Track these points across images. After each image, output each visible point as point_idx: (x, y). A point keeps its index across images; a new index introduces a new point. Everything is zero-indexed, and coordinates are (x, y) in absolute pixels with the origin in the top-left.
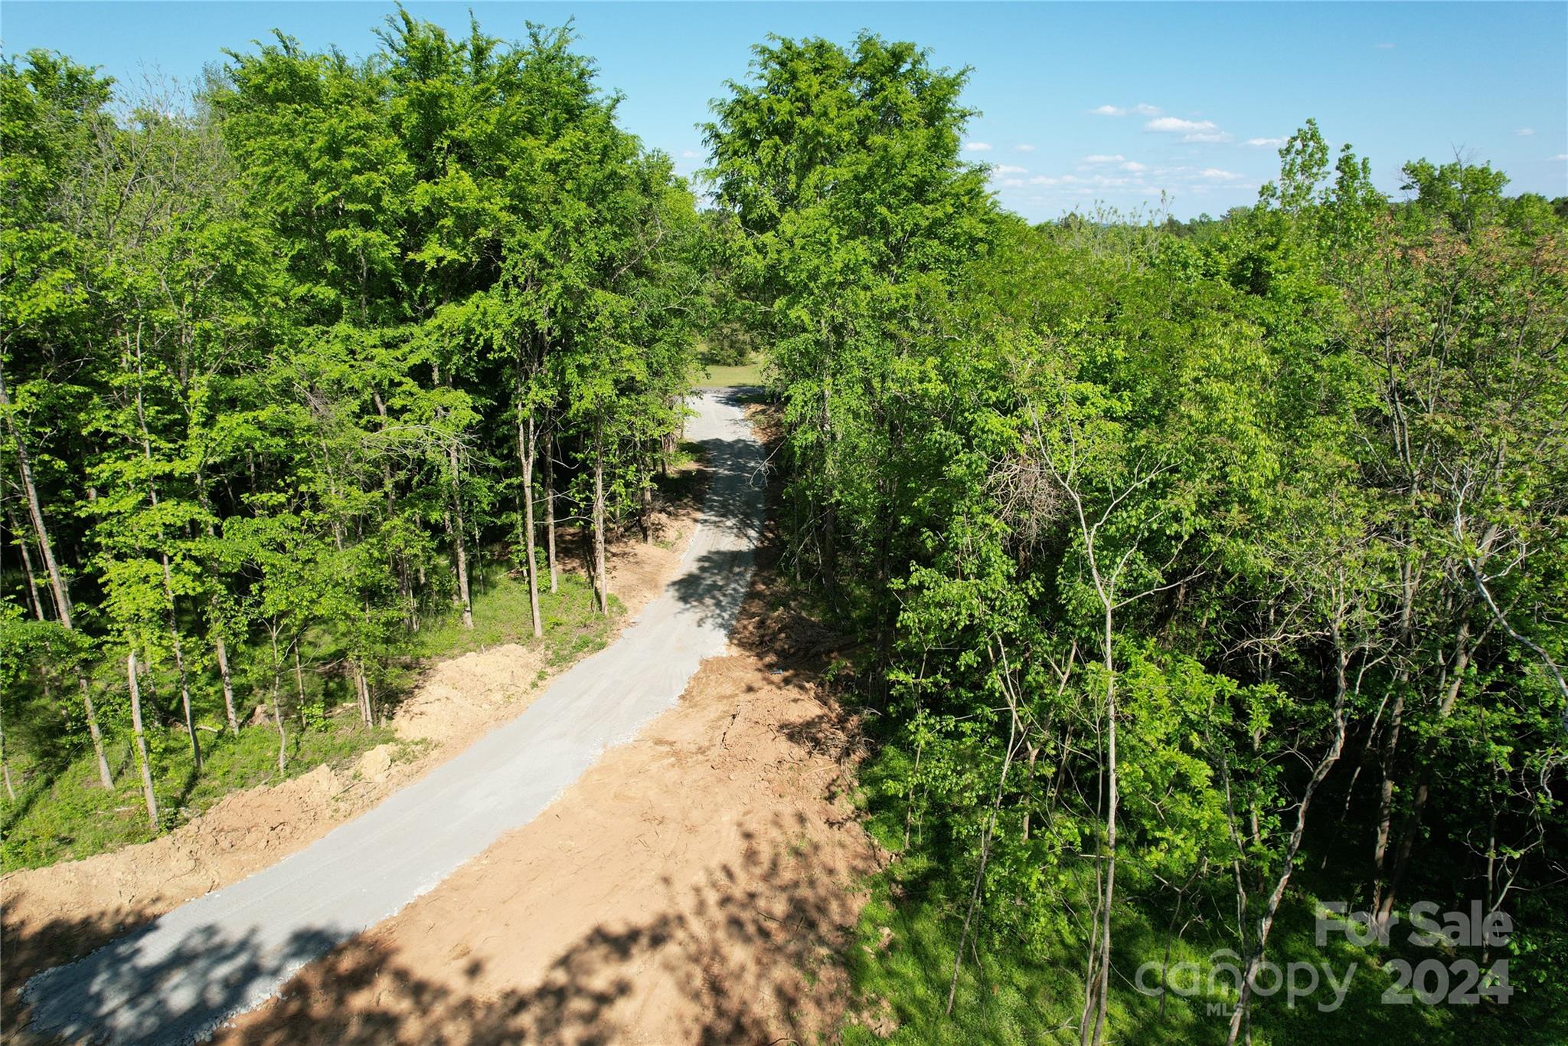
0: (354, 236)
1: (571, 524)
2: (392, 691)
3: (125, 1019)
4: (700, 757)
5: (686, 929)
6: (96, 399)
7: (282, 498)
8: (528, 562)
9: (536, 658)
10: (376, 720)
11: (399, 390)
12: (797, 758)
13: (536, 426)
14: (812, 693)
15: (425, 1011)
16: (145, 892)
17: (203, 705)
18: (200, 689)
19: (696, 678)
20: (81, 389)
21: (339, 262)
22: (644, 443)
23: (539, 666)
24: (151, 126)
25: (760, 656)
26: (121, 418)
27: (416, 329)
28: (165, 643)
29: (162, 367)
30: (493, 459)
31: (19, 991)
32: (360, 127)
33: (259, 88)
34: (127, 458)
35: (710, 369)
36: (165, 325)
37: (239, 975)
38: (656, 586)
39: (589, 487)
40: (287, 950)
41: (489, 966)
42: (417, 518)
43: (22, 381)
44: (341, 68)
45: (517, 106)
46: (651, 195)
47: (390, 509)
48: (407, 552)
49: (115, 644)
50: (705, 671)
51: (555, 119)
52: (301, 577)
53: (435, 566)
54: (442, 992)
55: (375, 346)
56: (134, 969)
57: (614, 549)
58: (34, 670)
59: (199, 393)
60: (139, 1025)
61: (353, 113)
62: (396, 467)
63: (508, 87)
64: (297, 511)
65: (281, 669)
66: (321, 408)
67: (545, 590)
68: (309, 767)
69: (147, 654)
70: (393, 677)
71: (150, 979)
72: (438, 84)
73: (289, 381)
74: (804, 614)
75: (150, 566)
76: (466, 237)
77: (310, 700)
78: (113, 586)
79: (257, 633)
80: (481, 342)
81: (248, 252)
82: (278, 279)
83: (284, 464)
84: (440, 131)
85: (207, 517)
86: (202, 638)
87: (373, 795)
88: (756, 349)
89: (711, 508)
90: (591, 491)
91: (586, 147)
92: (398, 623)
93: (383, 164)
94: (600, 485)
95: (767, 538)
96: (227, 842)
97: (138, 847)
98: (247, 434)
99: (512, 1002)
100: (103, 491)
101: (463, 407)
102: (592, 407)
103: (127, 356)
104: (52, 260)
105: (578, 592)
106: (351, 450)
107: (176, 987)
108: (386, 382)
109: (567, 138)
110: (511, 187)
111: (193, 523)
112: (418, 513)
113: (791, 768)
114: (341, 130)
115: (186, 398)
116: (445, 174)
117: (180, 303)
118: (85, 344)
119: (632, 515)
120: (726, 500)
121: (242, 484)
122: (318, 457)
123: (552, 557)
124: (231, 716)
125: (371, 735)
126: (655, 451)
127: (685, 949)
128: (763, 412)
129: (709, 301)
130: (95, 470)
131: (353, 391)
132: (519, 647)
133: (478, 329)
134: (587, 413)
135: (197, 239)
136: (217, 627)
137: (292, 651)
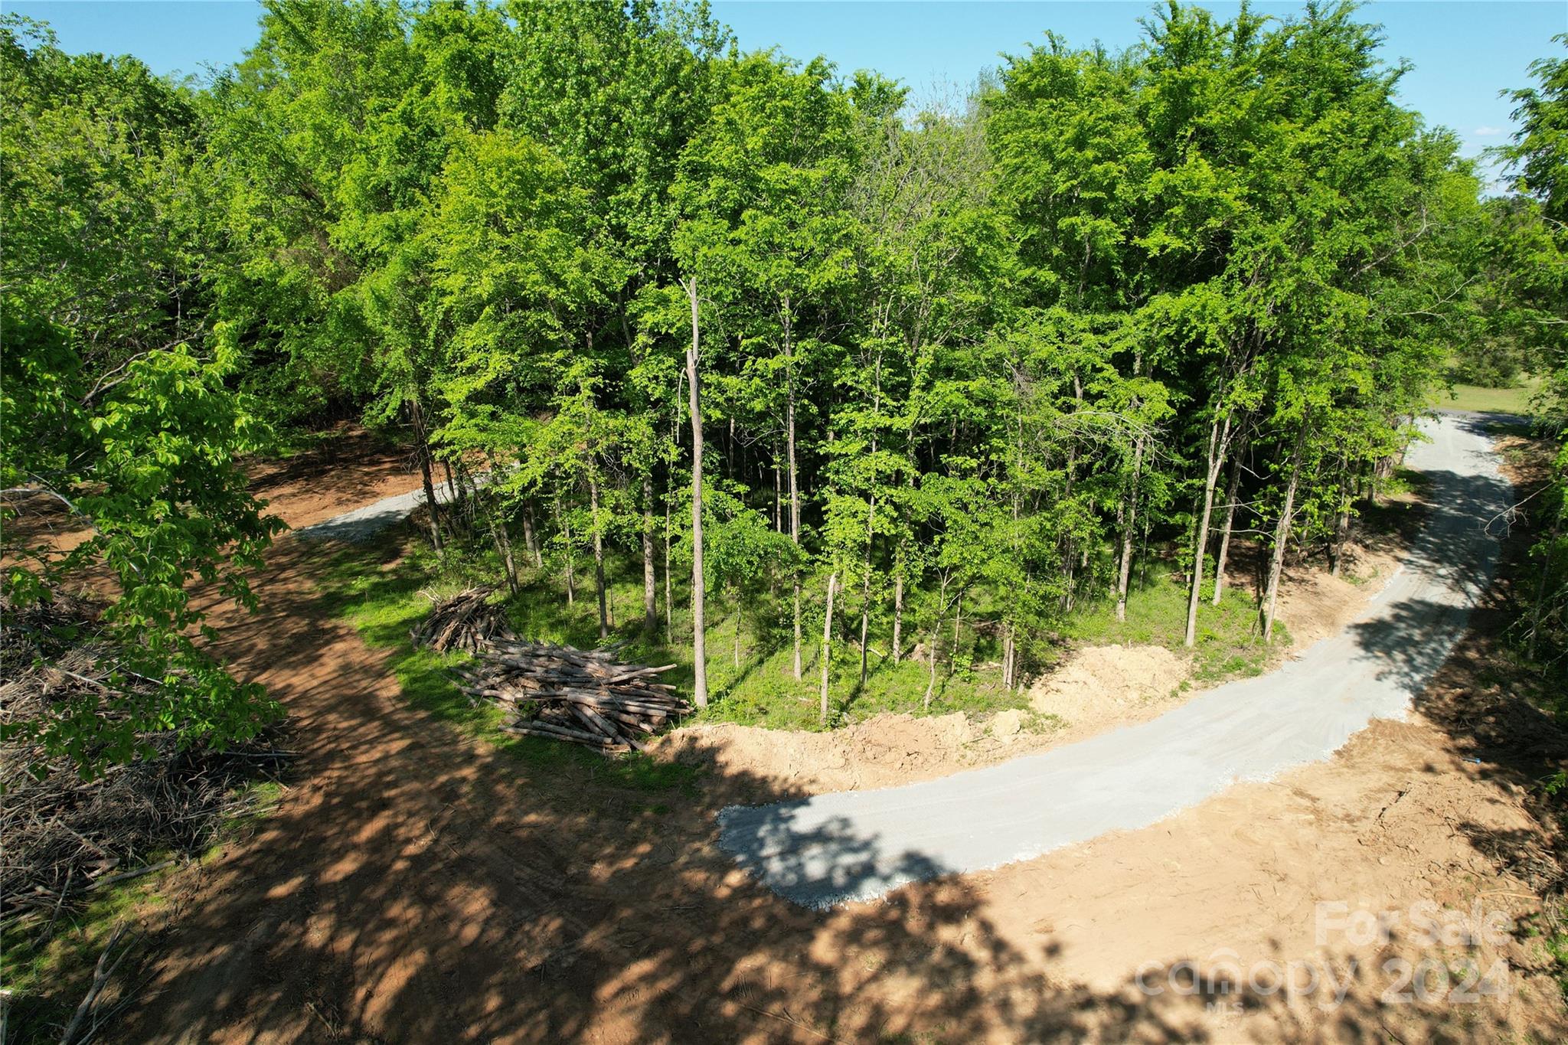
0: (1083, 224)
1: (1248, 537)
2: (1034, 661)
3: (776, 866)
4: (1346, 825)
5: (1285, 1005)
6: (848, 358)
7: (974, 463)
8: (1193, 567)
9: (1182, 667)
10: (1015, 685)
11: (1099, 376)
12: (1478, 868)
13: (1231, 430)
14: (1519, 800)
15: (1000, 968)
16: (808, 773)
17: (876, 631)
18: (876, 617)
19: (1361, 737)
20: (837, 347)
21: (1065, 248)
22: (1351, 464)
23: (1184, 676)
24: (930, 126)
25: (1452, 735)
26: (863, 375)
27: (1127, 318)
28: (859, 571)
29: (901, 335)
30: (1178, 456)
31: (716, 814)
32: (1108, 118)
33: (1023, 86)
34: (860, 410)
35: (1458, 388)
36: (911, 299)
37: (859, 868)
38: (1333, 624)
39: (1277, 501)
40: (899, 864)
41: (1067, 953)
42: (1091, 503)
43: (801, 338)
44: (1099, 63)
45: (1275, 90)
46: (1423, 181)
47: (1067, 489)
48: (1076, 534)
49: (824, 563)
50: (1373, 732)
51: (1319, 100)
52: (977, 537)
53: (1099, 553)
54: (1018, 958)
55: (1083, 331)
56: (788, 830)
57: (1291, 573)
58: (767, 571)
59: (925, 361)
60: (784, 876)
61: (1103, 104)
62: (1081, 450)
63: (1269, 66)
64: (985, 477)
65: (943, 617)
66: (1024, 385)
67: (1207, 600)
68: (949, 710)
69: (844, 576)
70: (1038, 648)
71: (796, 844)
72: (1193, 72)
73: (1000, 357)
74: (1530, 702)
75: (860, 504)
76: (1194, 228)
77: (962, 650)
78: (831, 515)
79: (930, 579)
80: (1193, 335)
81: (988, 235)
82: (1007, 263)
83: (981, 433)
84: (1187, 118)
85: (910, 470)
86: (886, 573)
87: (998, 753)
88: (1530, 369)
89: (1423, 549)
90: (1279, 506)
91: (1351, 129)
92: (1054, 599)
93: (1123, 153)
94: (1290, 501)
95: (1494, 599)
96: (872, 752)
97: (809, 734)
98: (956, 401)
99: (1081, 997)
100: (838, 435)
101: (1158, 399)
102: (1300, 417)
103: (877, 323)
104: (839, 241)
105: (1241, 611)
106: (1043, 427)
107: (813, 858)
108: (1089, 367)
109: (1329, 119)
110: (1252, 175)
111: (899, 472)
112: (1093, 498)
113: (1467, 878)
114: (1090, 122)
115: (914, 363)
116: (1185, 162)
117: (924, 280)
118: (849, 311)
119: (1321, 540)
120: (1446, 544)
121: (943, 445)
122: (1012, 430)
123: (1221, 568)
124: (896, 647)
125: (1008, 697)
126: (1363, 474)
127: (1280, 1026)
128: (1522, 447)
129: (1474, 308)
130: (836, 417)
131: (1056, 373)
132: (1166, 651)
133: (1194, 322)
134: (1292, 425)
135: (950, 224)
136: (899, 566)
137: (955, 603)
